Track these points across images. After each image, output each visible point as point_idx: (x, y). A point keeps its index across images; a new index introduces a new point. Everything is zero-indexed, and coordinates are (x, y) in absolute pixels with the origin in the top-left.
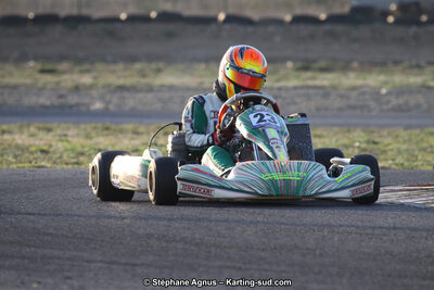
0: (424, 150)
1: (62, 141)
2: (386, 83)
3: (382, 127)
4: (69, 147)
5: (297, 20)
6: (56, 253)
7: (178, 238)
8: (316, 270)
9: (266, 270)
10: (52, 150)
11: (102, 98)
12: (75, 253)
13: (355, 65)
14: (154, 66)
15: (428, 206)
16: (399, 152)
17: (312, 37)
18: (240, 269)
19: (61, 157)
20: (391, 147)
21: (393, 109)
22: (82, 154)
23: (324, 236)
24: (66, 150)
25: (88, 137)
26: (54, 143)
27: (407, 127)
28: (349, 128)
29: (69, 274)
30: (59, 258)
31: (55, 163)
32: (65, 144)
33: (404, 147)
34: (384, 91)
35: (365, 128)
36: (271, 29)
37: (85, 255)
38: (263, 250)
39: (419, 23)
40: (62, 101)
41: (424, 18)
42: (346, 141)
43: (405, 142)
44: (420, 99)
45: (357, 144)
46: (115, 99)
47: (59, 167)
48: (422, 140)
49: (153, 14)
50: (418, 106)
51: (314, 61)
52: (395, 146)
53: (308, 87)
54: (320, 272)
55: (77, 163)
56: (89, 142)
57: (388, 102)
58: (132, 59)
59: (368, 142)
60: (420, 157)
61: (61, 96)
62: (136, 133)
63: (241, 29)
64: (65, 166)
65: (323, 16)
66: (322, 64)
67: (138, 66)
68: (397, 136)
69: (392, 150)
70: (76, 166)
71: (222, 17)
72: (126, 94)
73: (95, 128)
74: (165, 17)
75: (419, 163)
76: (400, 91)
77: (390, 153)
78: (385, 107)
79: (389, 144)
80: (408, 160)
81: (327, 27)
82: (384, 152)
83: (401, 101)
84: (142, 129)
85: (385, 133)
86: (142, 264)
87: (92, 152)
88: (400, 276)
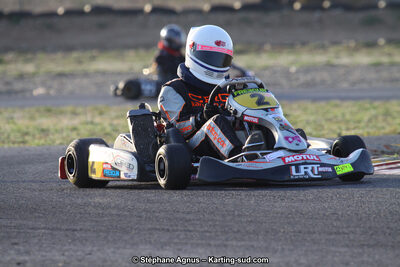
0: (330, 120)
1: (8, 123)
2: (292, 63)
4: (15, 127)
5: (216, 9)
7: (113, 205)
8: (235, 230)
9: (190, 231)
11: (43, 84)
12: (21, 222)
13: (268, 47)
14: (88, 54)
16: (308, 123)
17: (228, 24)
18: (168, 230)
19: (8, 137)
20: (301, 119)
21: (302, 85)
22: (27, 134)
24: (13, 131)
25: (32, 118)
29: (16, 241)
30: (7, 227)
31: (3, 142)
32: (12, 126)
33: (312, 118)
34: (293, 69)
36: (192, 17)
37: (30, 223)
38: (188, 213)
39: (323, 9)
40: (9, 88)
41: (327, 4)
43: (313, 113)
44: (325, 75)
46: (55, 84)
47: (6, 146)
48: (328, 112)
49: (87, 8)
50: (323, 82)
52: (304, 117)
54: (238, 231)
55: (24, 142)
56: (32, 123)
57: (297, 79)
58: (69, 49)
60: (326, 127)
61: (8, 83)
62: (75, 114)
63: (165, 18)
64: (11, 145)
65: (237, 5)
67: (75, 55)
68: (306, 109)
70: (22, 145)
71: (148, 8)
72: (64, 80)
73: (38, 111)
74: (98, 10)
76: (307, 69)
78: (295, 83)
79: (299, 116)
80: (316, 129)
81: (241, 15)
83: (309, 77)
84: (80, 110)
85: (295, 106)
86: (81, 230)
87: (36, 132)
88: (309, 232)
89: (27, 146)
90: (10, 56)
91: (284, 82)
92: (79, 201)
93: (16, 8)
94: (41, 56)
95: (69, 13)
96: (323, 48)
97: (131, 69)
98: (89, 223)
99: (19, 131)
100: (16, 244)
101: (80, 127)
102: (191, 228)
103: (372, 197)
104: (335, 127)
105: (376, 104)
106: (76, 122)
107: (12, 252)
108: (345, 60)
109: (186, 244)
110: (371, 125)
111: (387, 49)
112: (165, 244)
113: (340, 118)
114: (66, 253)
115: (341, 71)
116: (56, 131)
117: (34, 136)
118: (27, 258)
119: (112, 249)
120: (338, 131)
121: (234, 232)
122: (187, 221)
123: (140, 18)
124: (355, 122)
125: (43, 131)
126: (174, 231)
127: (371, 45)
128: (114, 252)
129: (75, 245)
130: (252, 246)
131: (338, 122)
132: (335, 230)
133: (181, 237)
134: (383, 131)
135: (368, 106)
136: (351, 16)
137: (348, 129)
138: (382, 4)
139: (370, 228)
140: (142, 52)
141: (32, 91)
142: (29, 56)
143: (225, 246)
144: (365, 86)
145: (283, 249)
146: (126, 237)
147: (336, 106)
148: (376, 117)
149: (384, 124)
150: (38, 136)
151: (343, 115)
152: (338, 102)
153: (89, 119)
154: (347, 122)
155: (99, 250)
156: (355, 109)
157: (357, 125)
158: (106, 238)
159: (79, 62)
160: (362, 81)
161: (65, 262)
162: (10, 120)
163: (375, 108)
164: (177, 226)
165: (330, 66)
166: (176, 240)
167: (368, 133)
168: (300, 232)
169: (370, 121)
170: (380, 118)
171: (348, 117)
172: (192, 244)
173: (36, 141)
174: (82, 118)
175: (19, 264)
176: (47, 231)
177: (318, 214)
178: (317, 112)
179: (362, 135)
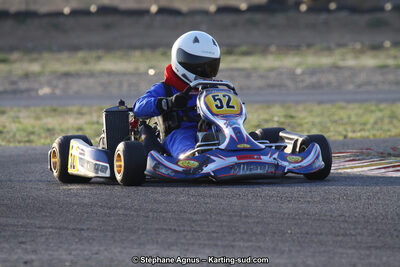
0: (335, 122)
1: (14, 122)
2: (299, 65)
3: (298, 103)
4: (20, 127)
5: (223, 10)
6: (11, 221)
7: (120, 205)
8: (242, 230)
9: (197, 232)
10: (5, 130)
11: (49, 84)
12: (28, 221)
13: (273, 48)
14: (94, 54)
15: (340, 171)
16: (313, 124)
17: (234, 25)
18: (175, 230)
19: (14, 136)
20: (306, 121)
21: (307, 87)
22: (33, 133)
23: (248, 200)
24: (18, 130)
25: (38, 118)
26: (7, 124)
27: (320, 103)
28: (268, 104)
29: (24, 240)
30: (15, 225)
31: (9, 141)
32: (17, 125)
33: (317, 120)
34: (299, 71)
35: (283, 104)
36: (198, 18)
37: (37, 222)
38: (195, 214)
39: (328, 11)
40: (14, 87)
41: (333, 6)
42: (266, 116)
43: (318, 115)
44: (331, 77)
45: (276, 119)
46: (61, 84)
47: (12, 145)
48: (333, 114)
49: (93, 8)
50: (329, 84)
51: (237, 46)
52: (310, 119)
53: (232, 70)
54: (245, 232)
55: (29, 141)
56: (38, 123)
57: (303, 81)
58: (75, 48)
59: (286, 116)
60: (332, 129)
61: (13, 83)
62: (80, 113)
63: (171, 20)
64: (17, 144)
65: (243, 6)
66: (244, 48)
67: (81, 54)
68: (311, 111)
69: (307, 123)
70: (28, 144)
71: (154, 9)
72: (70, 80)
73: (44, 111)
74: (104, 10)
75: (331, 134)
76: (313, 71)
77: (306, 126)
78: (301, 85)
79: (305, 118)
81: (248, 16)
82: (301, 125)
83: (314, 79)
84: (85, 110)
85: (300, 108)
86: (88, 229)
87: (42, 131)
88: (316, 234)
89: (34, 145)
90: (15, 56)
91: (289, 83)
92: (86, 201)
93: (22, 7)
94: (46, 55)
95: (74, 13)
96: (329, 50)
97: (137, 69)
98: (96, 223)
99: (24, 130)
100: (22, 243)
101: (85, 126)
102: (198, 229)
103: (379, 198)
104: (340, 129)
105: (382, 106)
106: (81, 121)
107: (19, 251)
108: (351, 62)
109: (193, 244)
110: (377, 127)
111: (393, 52)
112: (172, 244)
113: (346, 120)
114: (73, 253)
115: (347, 74)
116: (62, 131)
117: (39, 135)
118: (33, 257)
120: (344, 133)
121: (241, 233)
122: (194, 221)
123: (146, 19)
124: (361, 124)
125: (49, 130)
126: (180, 231)
127: (377, 48)
128: (120, 252)
129: (82, 244)
130: (259, 247)
131: (343, 124)
132: (342, 232)
133: (188, 237)
134: (389, 133)
135: (373, 108)
136: (357, 18)
137: (354, 132)
138: (388, 6)
139: (377, 230)
140: (148, 53)
141: (37, 91)
142: (35, 56)
143: (232, 246)
144: (371, 88)
145: (290, 251)
147: (342, 108)
148: (382, 119)
149: (390, 127)
150: (43, 135)
151: (349, 117)
152: (343, 104)
153: (95, 119)
154: (353, 124)
155: (106, 250)
156: (361, 111)
157: (363, 127)
158: (112, 237)
159: (85, 62)
160: (368, 83)
161: (72, 261)
162: (16, 119)
163: (381, 110)
164: (184, 226)
165: (336, 68)
166: (183, 241)
167: (374, 135)
168: (307, 233)
169: (376, 123)
170: (386, 121)
171: (353, 119)
172: (200, 244)
173: (43, 141)
174: (87, 118)
175: (26, 263)
176: (54, 231)
177: (325, 216)
178: (322, 114)
179: (368, 137)
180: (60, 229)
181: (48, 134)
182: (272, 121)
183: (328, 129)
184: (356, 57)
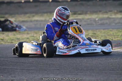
89: (13, 44)
90: (7, 16)
91: (94, 23)
92: (31, 61)
93: (9, 0)
94: (17, 15)
95: (25, 2)
97: (46, 19)
98: (34, 68)
99: (10, 39)
100: (11, 74)
101: (29, 38)
102: (66, 69)
106: (28, 36)
107: (10, 76)
108: (113, 16)
109: (65, 74)
112: (58, 74)
114: (27, 77)
115: (112, 20)
116: (22, 39)
117: (15, 40)
118: (14, 78)
119: (41, 76)
120: (112, 39)
121: (80, 70)
122: (65, 67)
123: (48, 3)
124: (117, 36)
125: (18, 39)
126: (61, 70)
127: (121, 12)
129: (30, 74)
130: (86, 75)
131: (111, 36)
132: (112, 69)
133: (63, 72)
135: (121, 31)
137: (115, 38)
140: (49, 14)
142: (13, 16)
143: (77, 74)
144: (120, 24)
145: (96, 76)
146: (46, 72)
147: (111, 31)
150: (16, 40)
151: (113, 34)
152: (111, 30)
153: (32, 35)
154: (115, 36)
155: (37, 76)
156: (117, 32)
157: (118, 37)
158: (39, 72)
159: (29, 17)
161: (27, 80)
162: (8, 36)
164: (61, 68)
165: (109, 18)
168: (101, 70)
171: (115, 34)
173: (16, 42)
174: (30, 35)
175: (12, 80)
176: (21, 70)
177: (106, 64)
178: (105, 33)
179: (119, 40)
180: (22, 69)
181: (18, 40)
182: (89, 35)
183: (107, 37)
184: (115, 15)
